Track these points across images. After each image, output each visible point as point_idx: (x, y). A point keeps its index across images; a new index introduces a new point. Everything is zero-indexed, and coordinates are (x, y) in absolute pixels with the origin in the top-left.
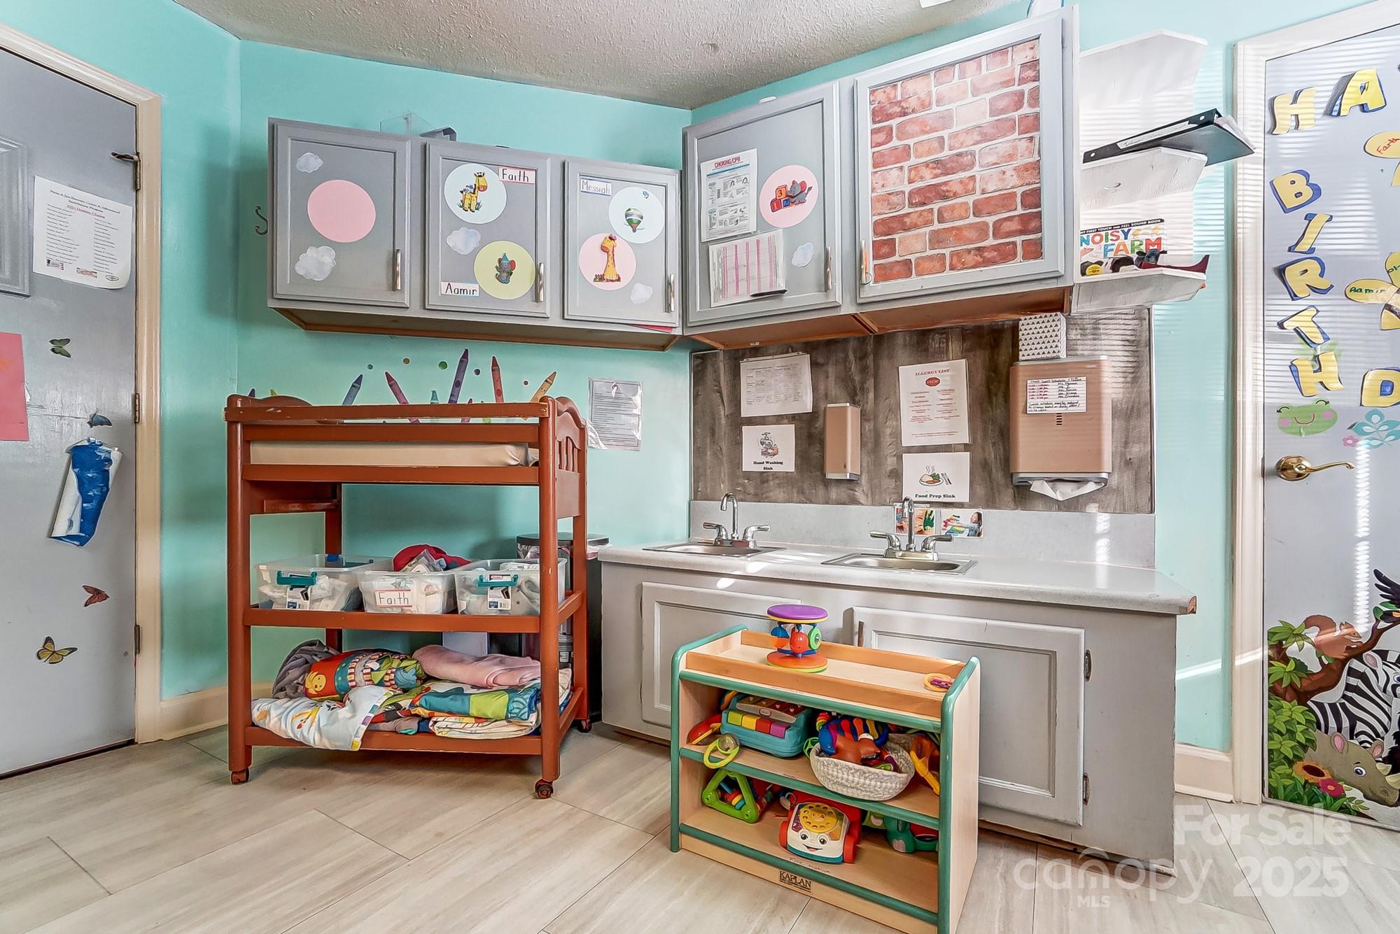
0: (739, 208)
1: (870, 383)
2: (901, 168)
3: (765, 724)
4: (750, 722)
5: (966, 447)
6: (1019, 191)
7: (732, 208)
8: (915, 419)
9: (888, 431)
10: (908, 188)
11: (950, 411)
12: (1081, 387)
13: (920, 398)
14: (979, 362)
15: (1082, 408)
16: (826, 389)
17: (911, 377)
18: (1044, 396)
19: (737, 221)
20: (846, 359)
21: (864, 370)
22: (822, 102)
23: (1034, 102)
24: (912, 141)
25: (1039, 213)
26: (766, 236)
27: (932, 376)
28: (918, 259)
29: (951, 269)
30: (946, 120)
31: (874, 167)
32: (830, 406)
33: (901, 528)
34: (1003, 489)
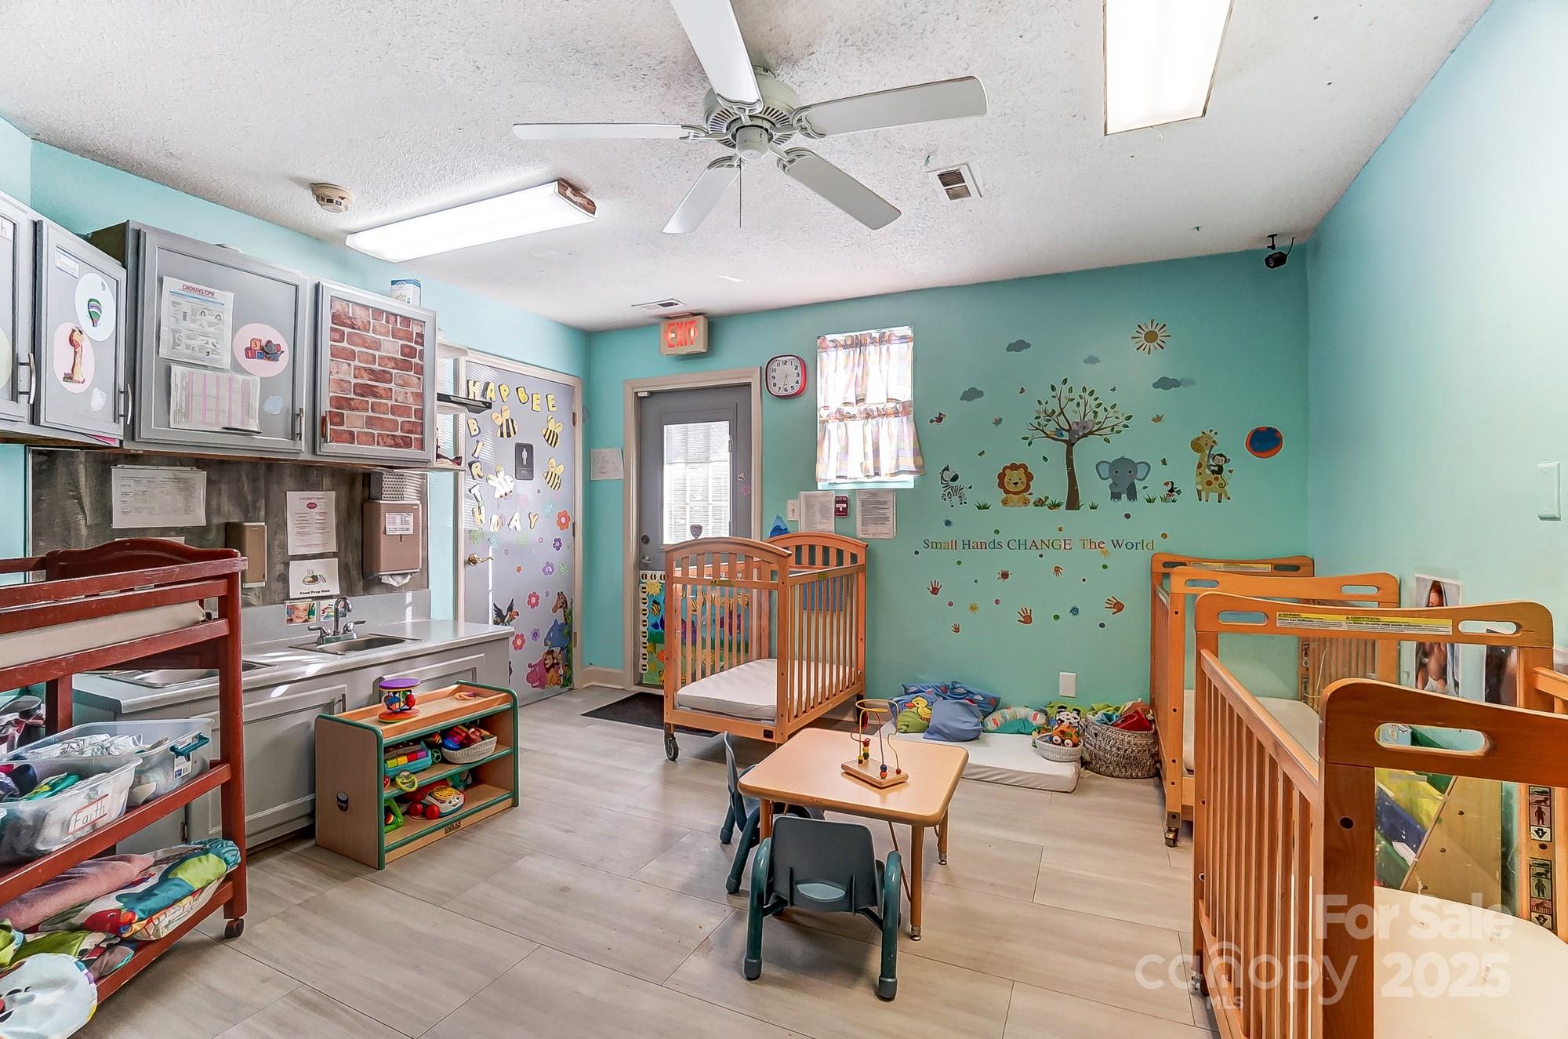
0: (211, 340)
1: (262, 503)
2: (349, 364)
3: (412, 757)
4: (403, 760)
5: (334, 555)
6: (414, 407)
7: (202, 338)
8: (298, 533)
9: (277, 543)
10: (354, 381)
11: (324, 527)
12: (411, 519)
13: (302, 520)
14: (343, 494)
15: (411, 532)
16: (219, 505)
17: (296, 500)
18: (394, 524)
19: (208, 353)
20: (239, 479)
21: (255, 491)
22: (297, 287)
23: (421, 358)
24: (357, 349)
25: (422, 423)
26: (240, 377)
27: (312, 501)
28: (358, 432)
29: (378, 445)
30: (377, 345)
31: (331, 356)
32: (247, 524)
33: (291, 620)
34: (357, 582)
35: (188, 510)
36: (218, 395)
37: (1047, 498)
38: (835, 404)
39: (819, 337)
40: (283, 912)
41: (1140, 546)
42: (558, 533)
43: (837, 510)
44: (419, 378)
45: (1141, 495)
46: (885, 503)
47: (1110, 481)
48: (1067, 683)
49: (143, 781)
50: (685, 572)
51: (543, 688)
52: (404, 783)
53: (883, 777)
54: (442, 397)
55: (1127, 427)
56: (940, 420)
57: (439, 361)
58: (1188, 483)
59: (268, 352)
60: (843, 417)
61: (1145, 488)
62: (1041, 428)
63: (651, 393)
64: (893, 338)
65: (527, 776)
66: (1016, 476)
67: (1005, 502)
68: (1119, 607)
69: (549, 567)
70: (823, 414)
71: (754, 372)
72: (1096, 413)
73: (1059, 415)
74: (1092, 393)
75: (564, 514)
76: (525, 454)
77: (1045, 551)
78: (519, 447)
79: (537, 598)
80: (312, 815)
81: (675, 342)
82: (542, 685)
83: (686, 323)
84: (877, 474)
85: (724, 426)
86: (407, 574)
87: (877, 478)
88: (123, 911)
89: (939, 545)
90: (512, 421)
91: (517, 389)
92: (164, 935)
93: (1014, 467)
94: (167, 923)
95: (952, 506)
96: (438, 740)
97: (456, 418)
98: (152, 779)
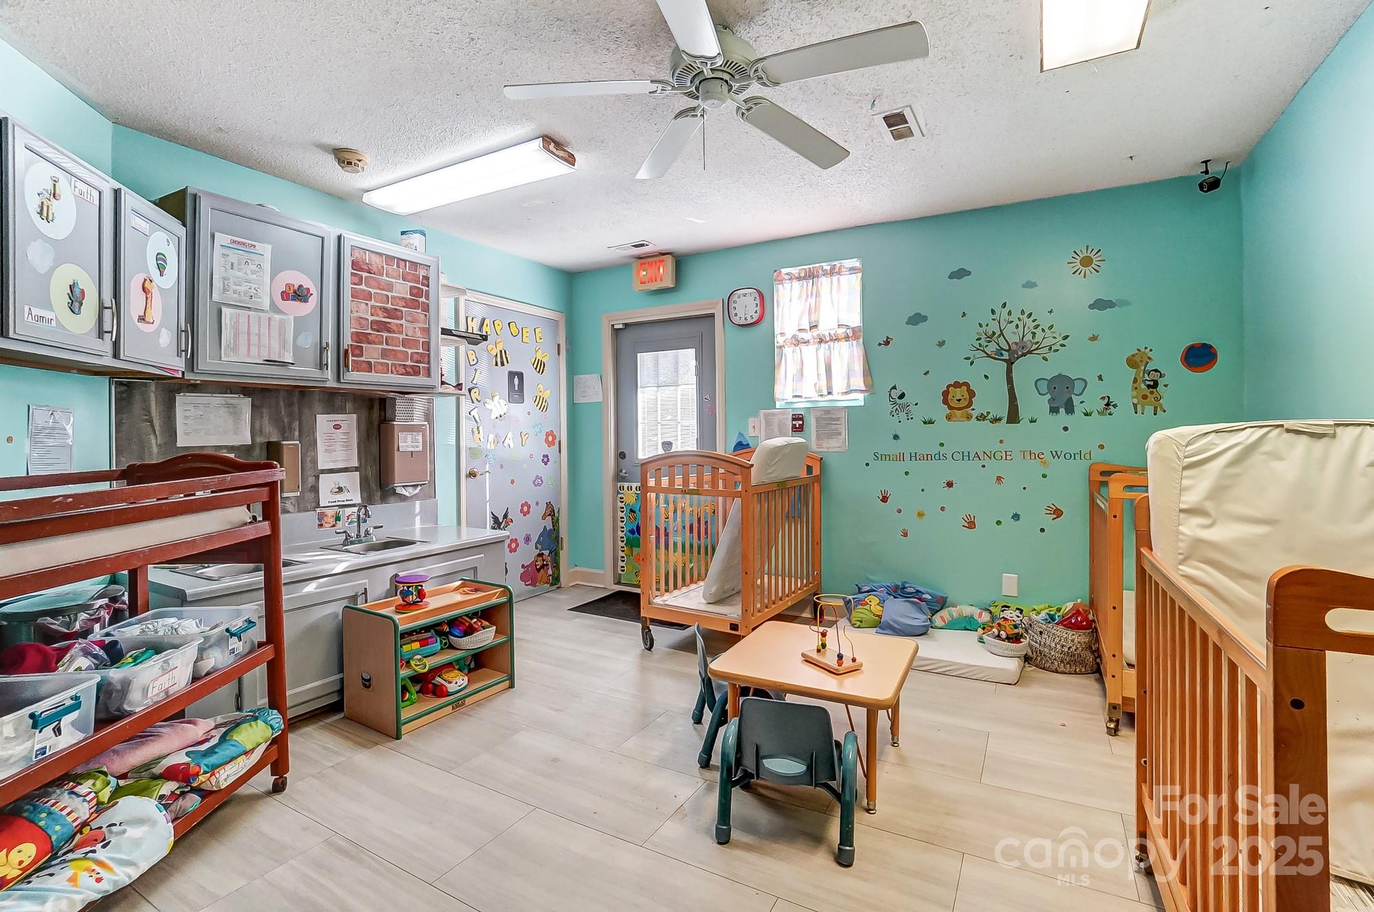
0: (253, 286)
1: (296, 423)
2: (367, 304)
3: (424, 643)
4: (416, 645)
5: (356, 469)
6: (422, 340)
7: (247, 284)
8: (326, 451)
9: (309, 459)
10: (371, 318)
11: (347, 446)
12: (420, 438)
13: (330, 439)
14: (363, 416)
15: (420, 449)
16: (261, 427)
17: (323, 422)
18: (406, 442)
19: (251, 296)
20: (278, 403)
21: (291, 415)
22: (323, 238)
23: (427, 298)
24: (373, 291)
25: (429, 355)
26: (277, 317)
27: (337, 423)
28: (375, 362)
29: (392, 373)
30: (390, 287)
31: (352, 297)
32: (284, 442)
33: (321, 525)
34: (375, 492)
35: (236, 431)
36: (259, 332)
37: (988, 413)
38: (791, 330)
39: (775, 271)
40: (319, 773)
41: (1078, 457)
42: (546, 450)
43: (794, 427)
44: (426, 315)
45: (1078, 409)
46: (838, 419)
47: (1048, 396)
48: (1010, 584)
49: (204, 658)
50: (658, 482)
51: (535, 586)
52: (416, 665)
53: (840, 665)
54: (446, 332)
55: (1065, 346)
56: (887, 343)
57: (442, 300)
58: (1124, 397)
59: (299, 295)
60: (797, 342)
61: (1082, 402)
62: (982, 349)
63: (626, 325)
64: (843, 270)
65: (523, 662)
66: (959, 393)
67: (949, 418)
68: (1058, 513)
69: (538, 482)
70: (779, 340)
71: (718, 303)
72: (1034, 334)
73: (999, 336)
74: (1030, 315)
75: (550, 433)
76: (516, 381)
77: (987, 462)
78: (512, 375)
79: (529, 507)
80: (341, 692)
81: (645, 279)
82: (533, 584)
83: (656, 262)
84: (829, 393)
85: (691, 352)
86: (417, 486)
87: (830, 397)
88: (191, 765)
89: (888, 457)
90: (505, 351)
91: (509, 324)
92: (224, 786)
93: (957, 385)
94: (226, 777)
95: (900, 422)
96: (446, 628)
97: (457, 350)
98: (211, 656)
